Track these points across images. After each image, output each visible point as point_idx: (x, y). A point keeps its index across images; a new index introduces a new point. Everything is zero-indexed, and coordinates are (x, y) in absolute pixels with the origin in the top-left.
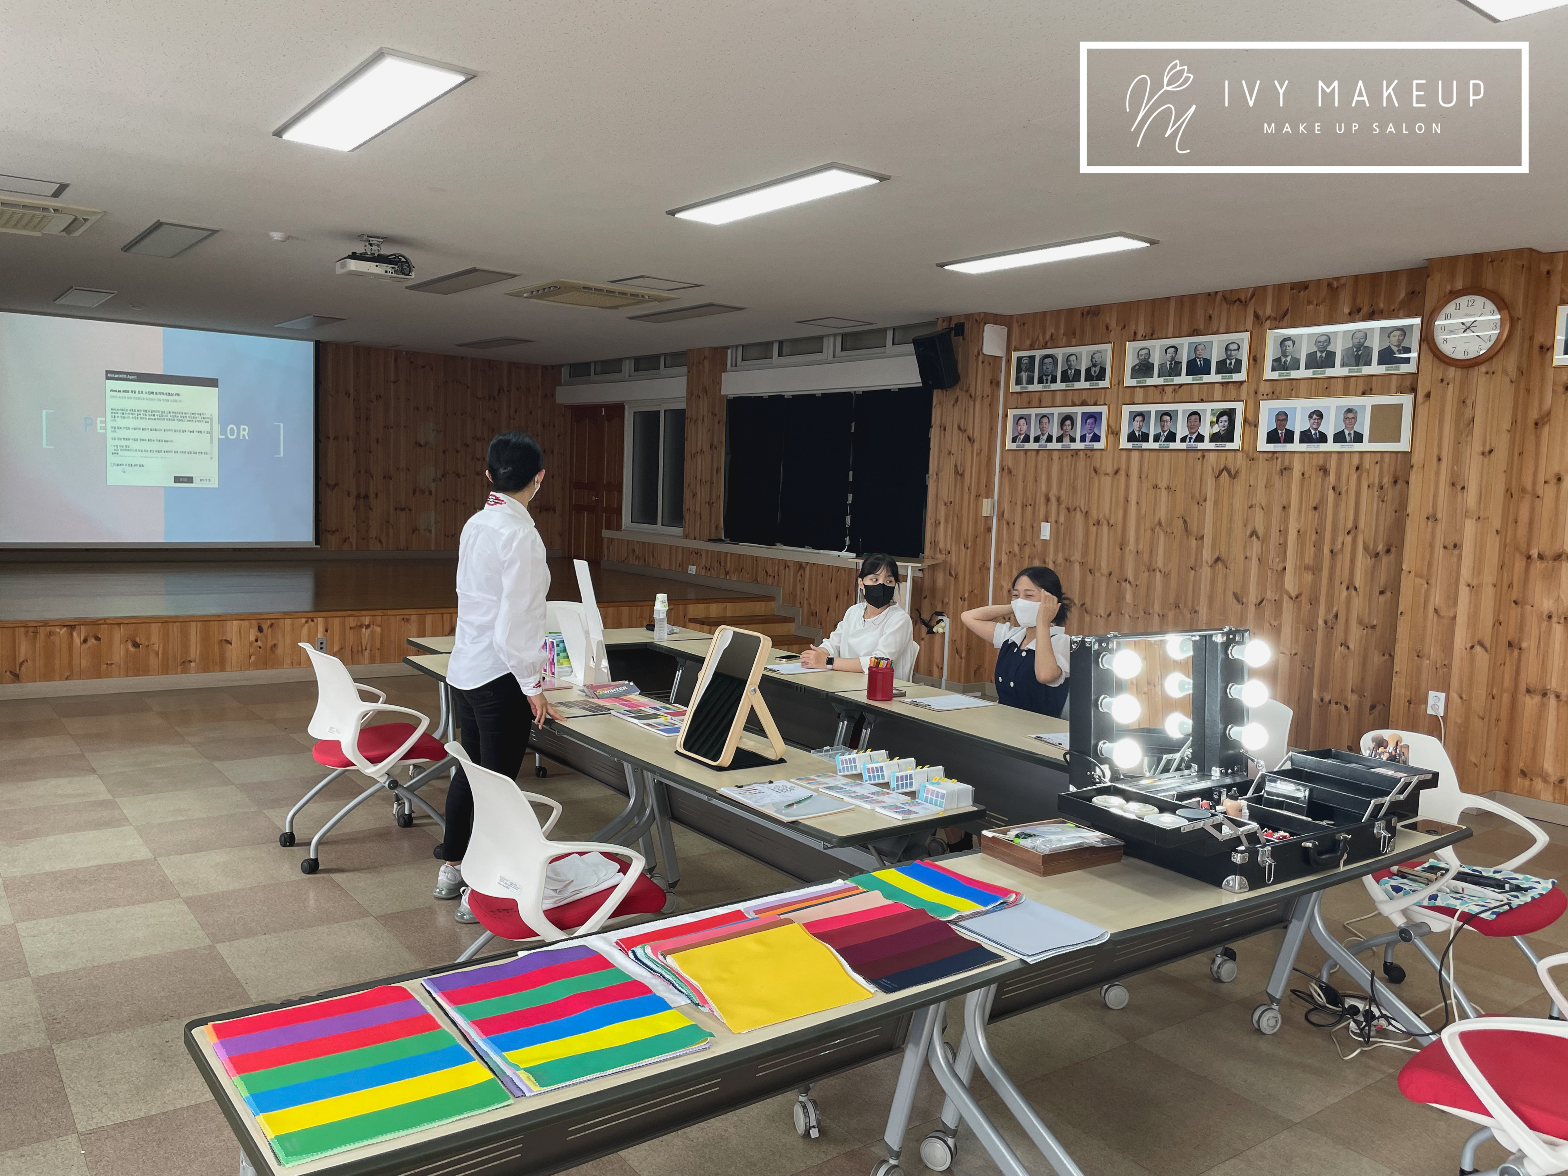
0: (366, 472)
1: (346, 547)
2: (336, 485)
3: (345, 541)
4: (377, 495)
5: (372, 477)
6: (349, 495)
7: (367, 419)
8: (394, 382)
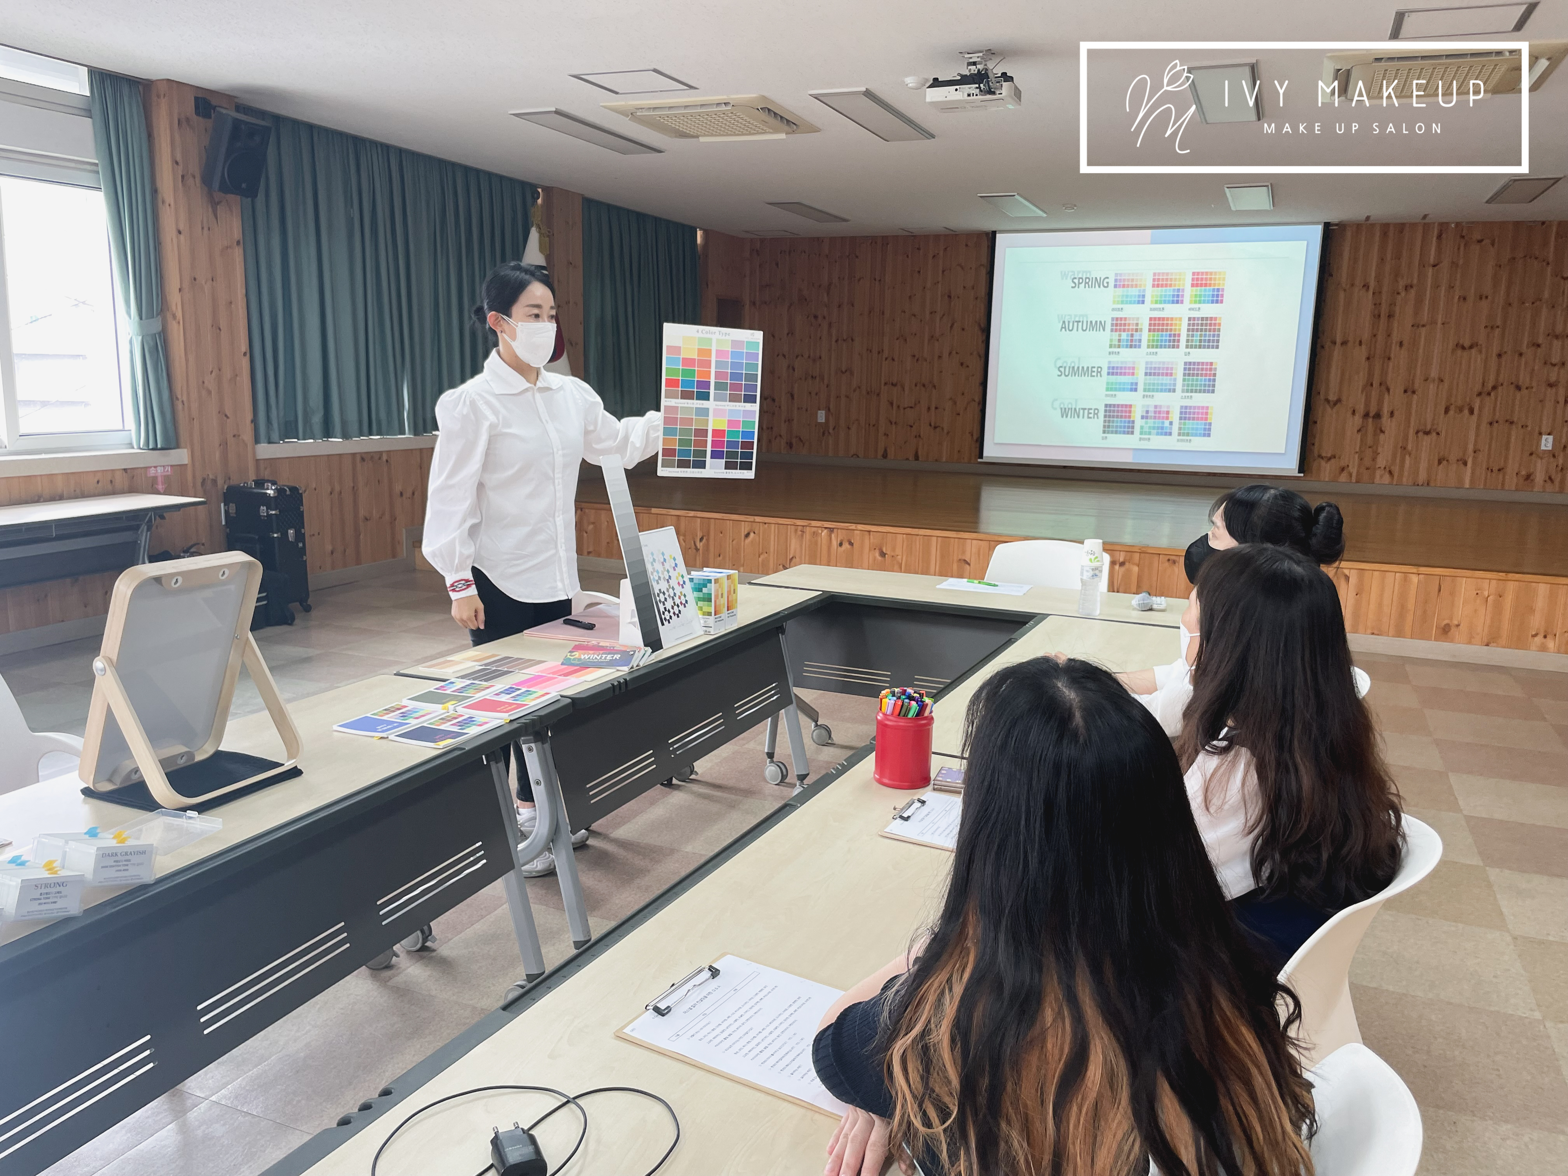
0: (1381, 384)
1: (1343, 477)
2: (1339, 401)
3: (1343, 469)
4: (1392, 414)
5: (1388, 390)
6: (1354, 412)
7: (1390, 316)
8: (1434, 266)
